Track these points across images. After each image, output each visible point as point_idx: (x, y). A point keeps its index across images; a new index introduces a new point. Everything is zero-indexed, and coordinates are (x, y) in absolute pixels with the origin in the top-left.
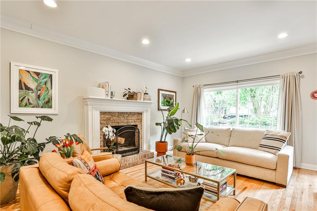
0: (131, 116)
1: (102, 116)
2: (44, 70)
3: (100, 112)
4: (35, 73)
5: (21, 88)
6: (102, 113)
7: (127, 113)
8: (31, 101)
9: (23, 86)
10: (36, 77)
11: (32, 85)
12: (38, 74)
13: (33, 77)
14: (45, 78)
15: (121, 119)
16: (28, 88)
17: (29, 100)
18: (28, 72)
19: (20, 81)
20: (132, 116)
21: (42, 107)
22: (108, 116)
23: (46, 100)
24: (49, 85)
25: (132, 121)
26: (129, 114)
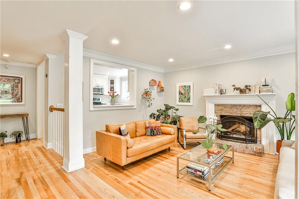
0: (245, 108)
1: (217, 107)
2: (187, 84)
3: (215, 105)
4: (184, 86)
5: (179, 94)
6: (217, 105)
7: (240, 105)
8: (183, 100)
9: (180, 93)
10: (184, 88)
11: (183, 92)
12: (185, 86)
13: (183, 88)
14: (187, 88)
15: (234, 110)
16: (182, 94)
17: (182, 99)
18: (182, 86)
19: (179, 91)
20: (247, 108)
21: (186, 102)
22: (221, 108)
23: (188, 98)
24: (189, 91)
25: (247, 113)
26: (243, 106)
